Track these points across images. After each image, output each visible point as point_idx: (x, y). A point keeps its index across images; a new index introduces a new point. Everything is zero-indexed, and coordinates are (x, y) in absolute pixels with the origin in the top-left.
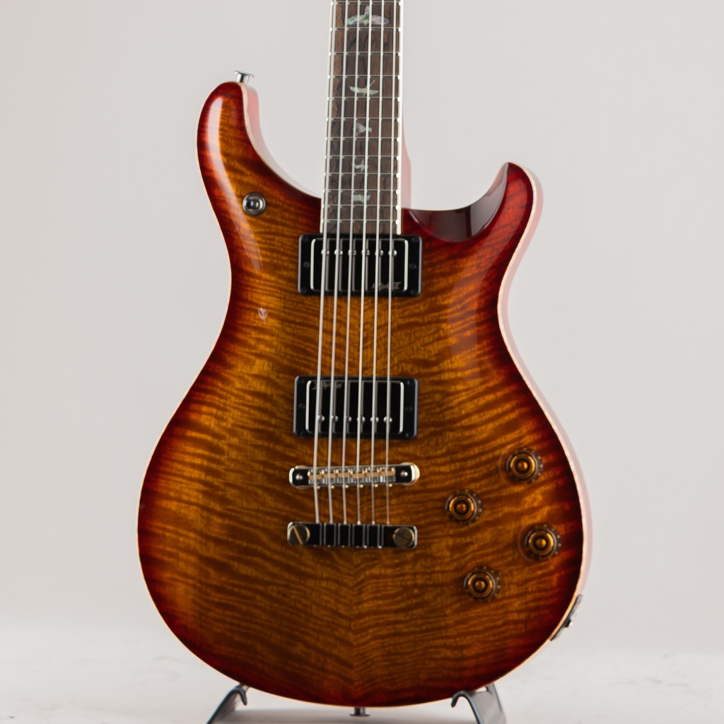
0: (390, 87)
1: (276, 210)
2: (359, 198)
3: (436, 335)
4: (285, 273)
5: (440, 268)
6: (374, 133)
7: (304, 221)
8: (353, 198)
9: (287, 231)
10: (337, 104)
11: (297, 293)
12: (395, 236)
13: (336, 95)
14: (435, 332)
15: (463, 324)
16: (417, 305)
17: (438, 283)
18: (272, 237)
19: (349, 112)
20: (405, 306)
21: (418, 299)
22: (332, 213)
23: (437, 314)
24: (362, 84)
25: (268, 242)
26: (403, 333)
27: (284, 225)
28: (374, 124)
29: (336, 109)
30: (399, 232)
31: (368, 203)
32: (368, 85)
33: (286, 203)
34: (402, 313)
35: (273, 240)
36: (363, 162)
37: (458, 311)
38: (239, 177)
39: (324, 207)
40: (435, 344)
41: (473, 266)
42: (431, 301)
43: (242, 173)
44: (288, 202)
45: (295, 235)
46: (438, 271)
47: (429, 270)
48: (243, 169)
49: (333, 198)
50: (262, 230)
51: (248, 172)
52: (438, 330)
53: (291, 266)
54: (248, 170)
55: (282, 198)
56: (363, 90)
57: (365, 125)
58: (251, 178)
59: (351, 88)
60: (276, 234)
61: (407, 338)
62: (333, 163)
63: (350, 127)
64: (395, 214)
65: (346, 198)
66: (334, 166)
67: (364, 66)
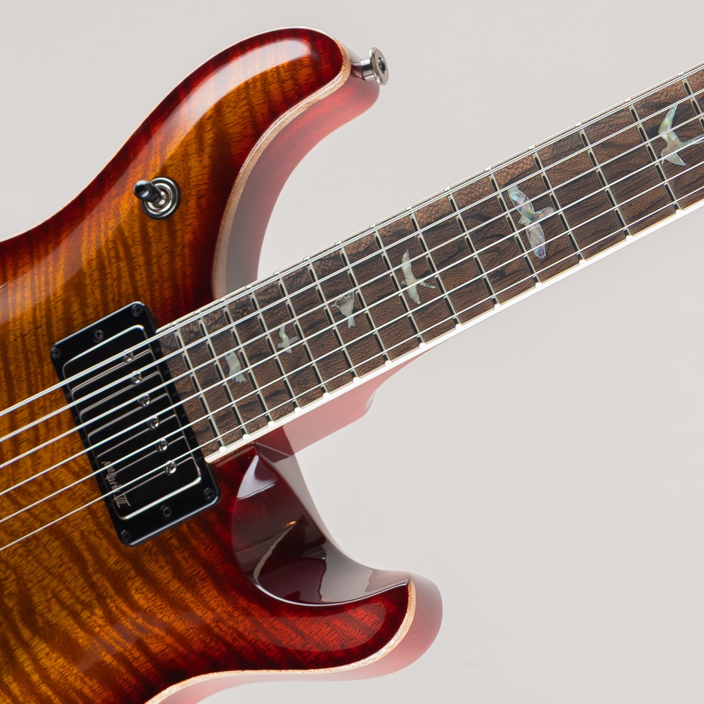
1: (165, 238)
2: (234, 364)
3: (78, 607)
4: (75, 308)
5: (184, 558)
6: (348, 332)
7: (167, 293)
8: (229, 354)
9: (141, 274)
10: (369, 245)
11: (51, 343)
12: (199, 455)
13: (383, 237)
14: (82, 603)
15: (117, 642)
16: (113, 552)
17: (161, 567)
18: (122, 255)
19: (363, 273)
20: (103, 531)
21: (122, 546)
22: (192, 333)
23: (111, 591)
24: (419, 270)
25: (112, 254)
26: (59, 552)
27: (148, 264)
28: (362, 325)
29: (361, 249)
30: (209, 459)
31: (232, 383)
32: (421, 281)
33: (183, 248)
34: (90, 532)
35: (118, 258)
36: (293, 338)
37: (133, 622)
38: (193, 149)
39: (199, 314)
40: (64, 613)
41: (213, 611)
42: (129, 571)
43: (200, 150)
44: (186, 250)
45: (141, 291)
46: (179, 557)
47: (174, 542)
48: (208, 150)
49: (216, 322)
50: (127, 234)
51: (206, 161)
52: (87, 606)
53: (90, 310)
54: (210, 157)
55: (188, 237)
56: (410, 277)
57: (354, 310)
58: (198, 169)
59: (405, 255)
60: (130, 258)
61: (55, 562)
62: (273, 292)
63: (341, 287)
64: (234, 438)
65: (224, 342)
66: (269, 296)
67: (450, 257)
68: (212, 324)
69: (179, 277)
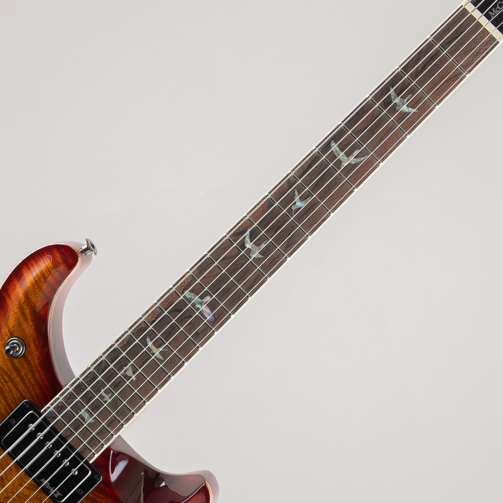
0: (174, 365)
1: (26, 366)
2: (87, 416)
6: (135, 384)
7: (37, 391)
8: (82, 412)
9: (21, 386)
10: (129, 340)
12: (87, 462)
13: (134, 335)
18: (7, 380)
19: (132, 354)
22: (60, 408)
24: (158, 344)
27: (23, 380)
28: (140, 378)
29: (126, 343)
30: (91, 462)
31: (89, 425)
32: (161, 349)
33: (37, 367)
35: (6, 382)
36: (110, 395)
39: (59, 398)
44: (39, 368)
45: (25, 395)
48: (29, 318)
49: (69, 398)
50: (6, 369)
51: (31, 323)
54: (32, 321)
55: (37, 361)
56: (154, 349)
57: (134, 373)
58: (29, 328)
59: (148, 339)
60: (12, 380)
62: (90, 376)
63: (123, 363)
64: (99, 449)
65: (77, 408)
66: (89, 378)
67: (170, 334)
68: (67, 400)
69: (40, 381)
